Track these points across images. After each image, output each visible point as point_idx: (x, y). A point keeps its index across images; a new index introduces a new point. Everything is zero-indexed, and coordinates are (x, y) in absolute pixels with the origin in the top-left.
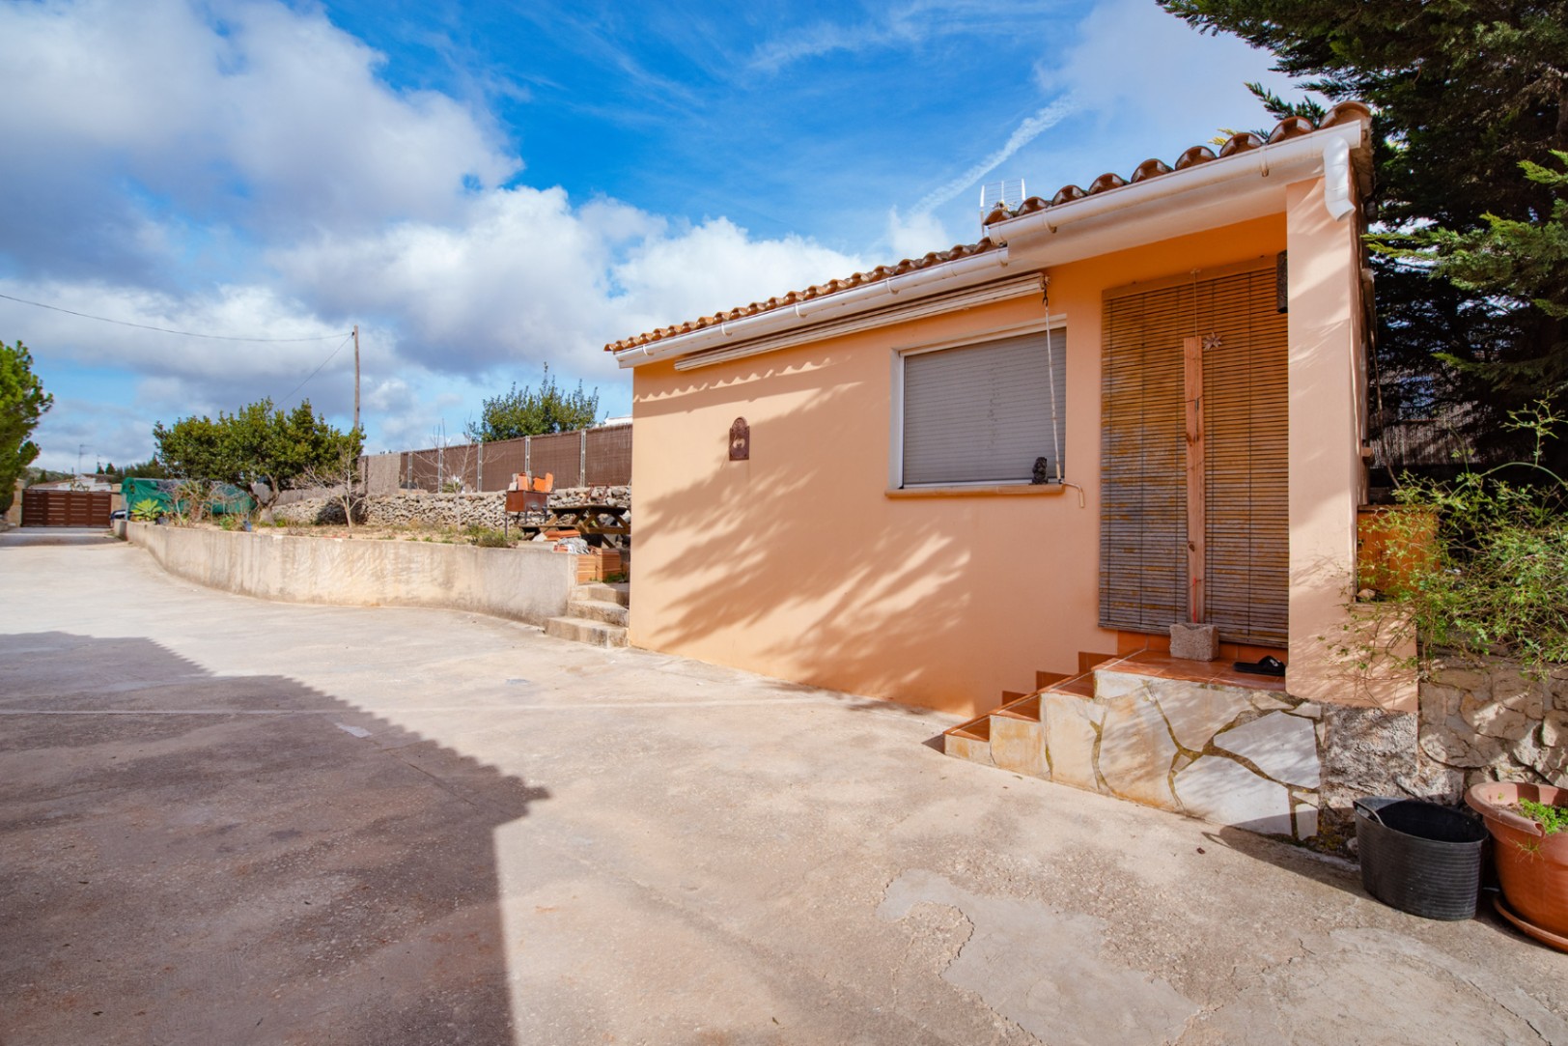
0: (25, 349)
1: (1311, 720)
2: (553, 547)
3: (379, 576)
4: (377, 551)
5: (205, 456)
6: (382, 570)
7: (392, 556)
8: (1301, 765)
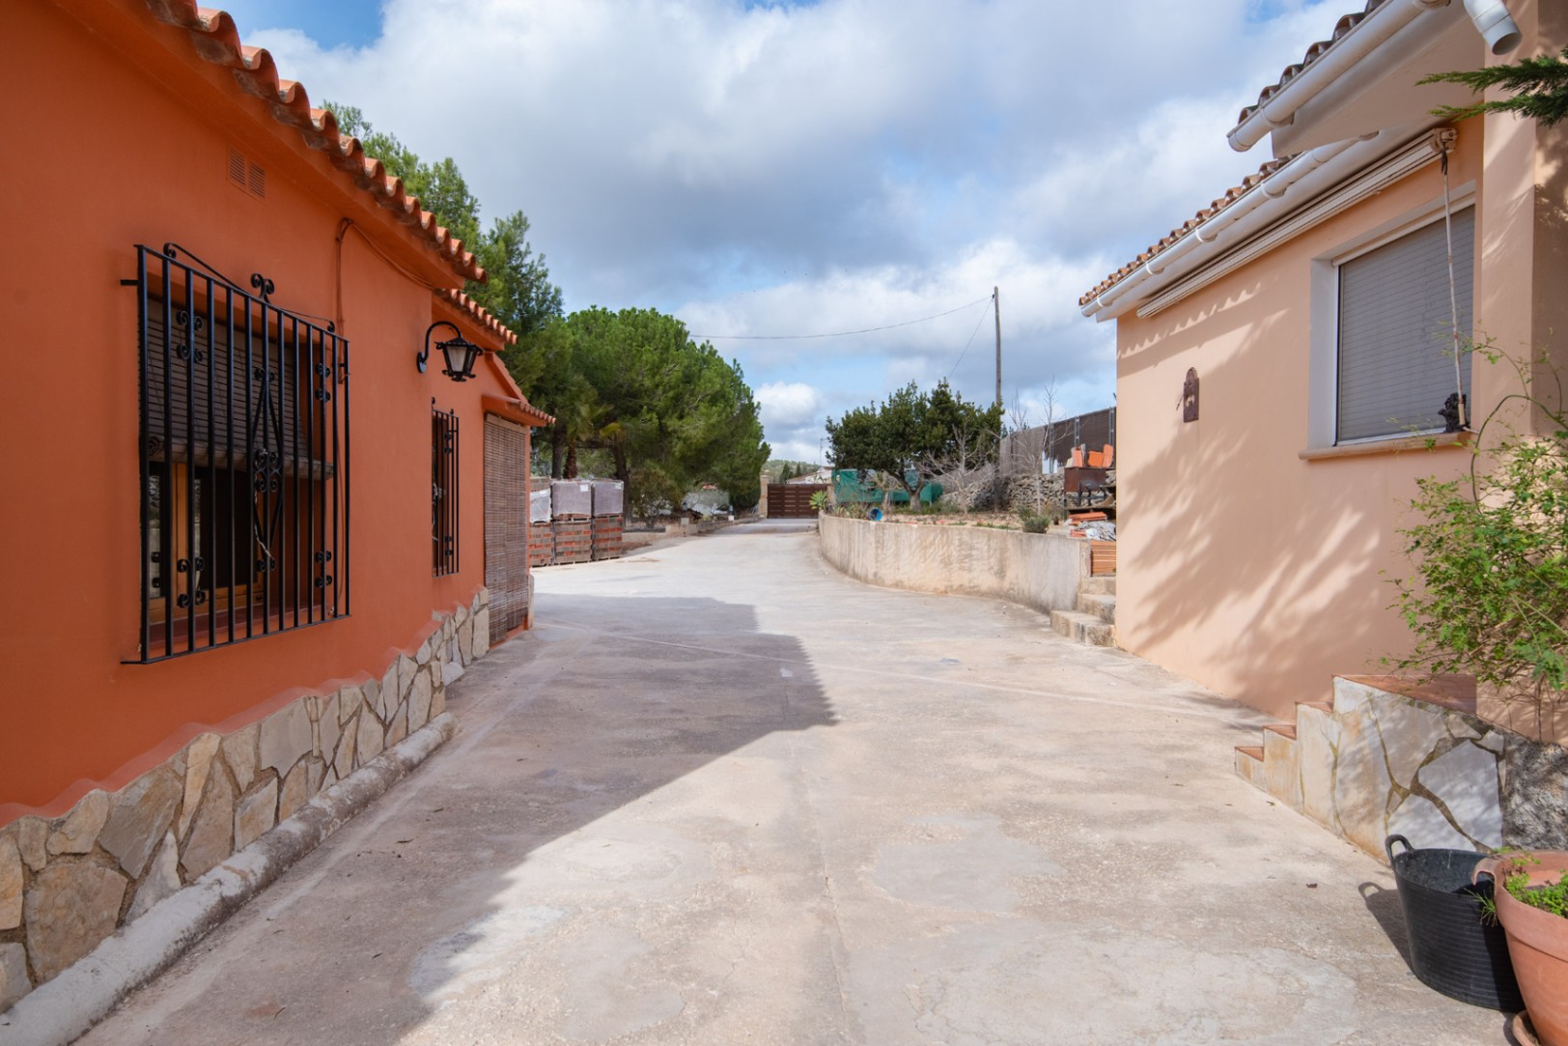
0: (738, 365)
1: (1494, 755)
2: (1069, 532)
3: (946, 563)
4: (945, 537)
5: (861, 446)
6: (949, 557)
7: (957, 543)
8: (1485, 816)
